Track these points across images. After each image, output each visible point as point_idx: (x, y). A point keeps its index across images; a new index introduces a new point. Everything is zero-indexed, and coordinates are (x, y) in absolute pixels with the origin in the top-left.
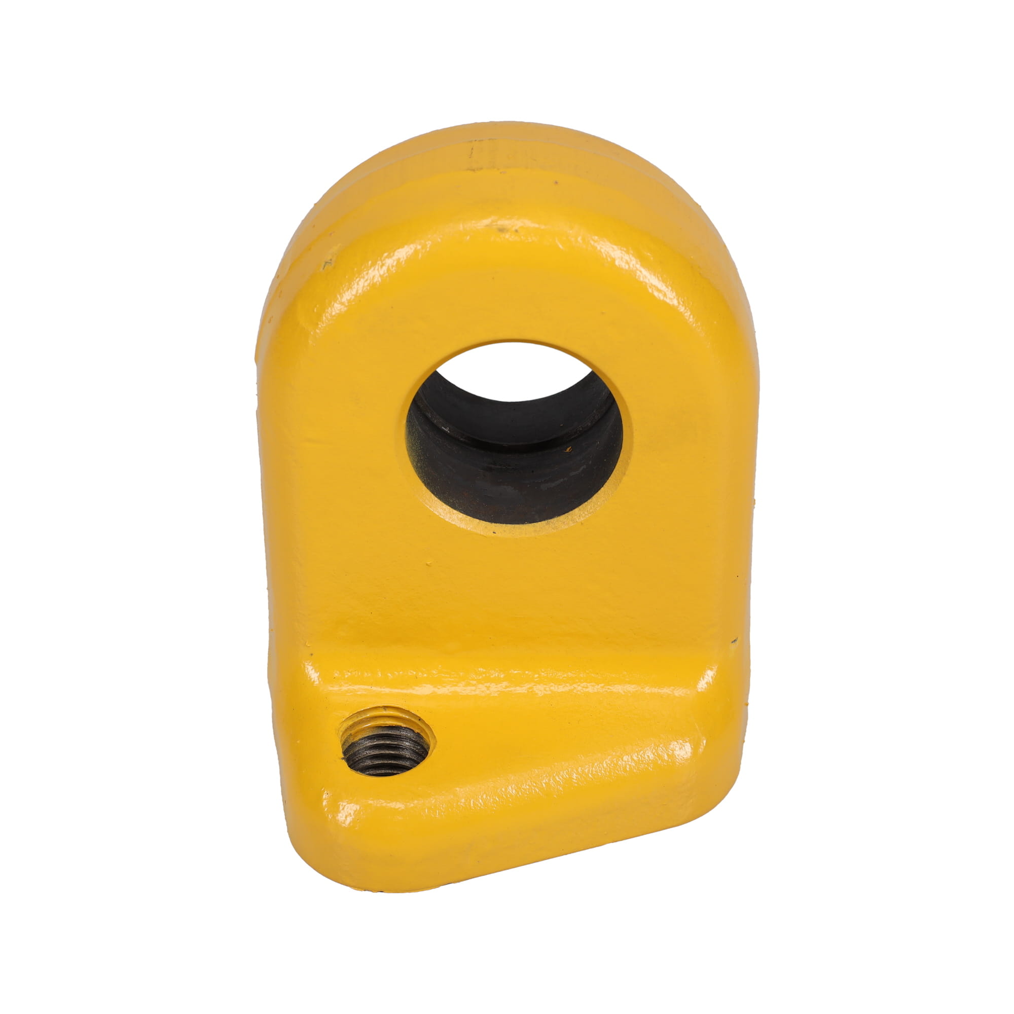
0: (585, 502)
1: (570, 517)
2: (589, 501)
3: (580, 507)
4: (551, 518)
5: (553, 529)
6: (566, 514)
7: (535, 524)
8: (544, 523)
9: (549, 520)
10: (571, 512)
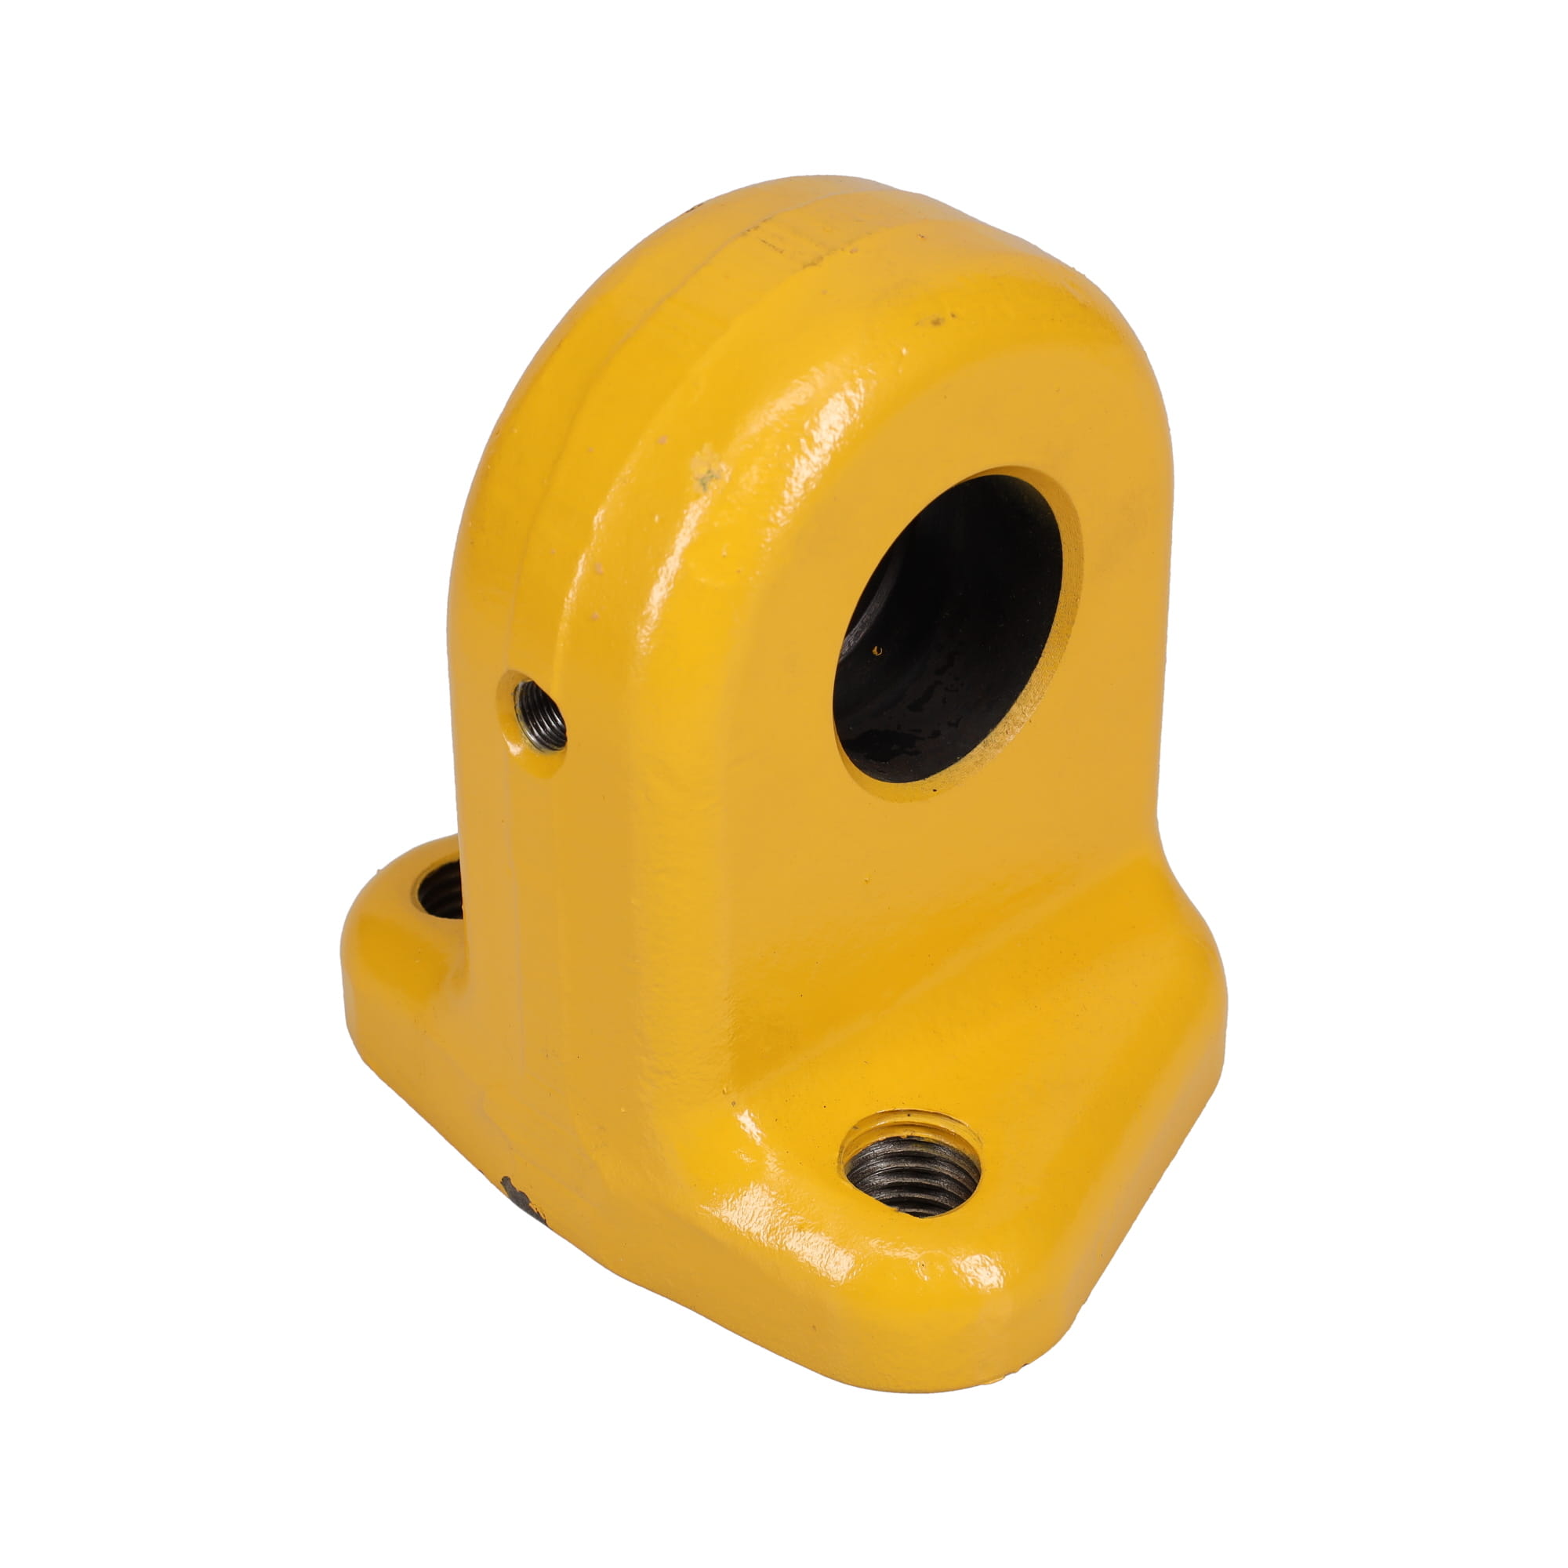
0: (1021, 691)
1: (1010, 721)
2: (1027, 686)
3: (1019, 700)
4: (985, 736)
5: (997, 748)
6: (1004, 720)
7: (970, 753)
8: (980, 746)
9: (985, 740)
10: (1008, 715)
